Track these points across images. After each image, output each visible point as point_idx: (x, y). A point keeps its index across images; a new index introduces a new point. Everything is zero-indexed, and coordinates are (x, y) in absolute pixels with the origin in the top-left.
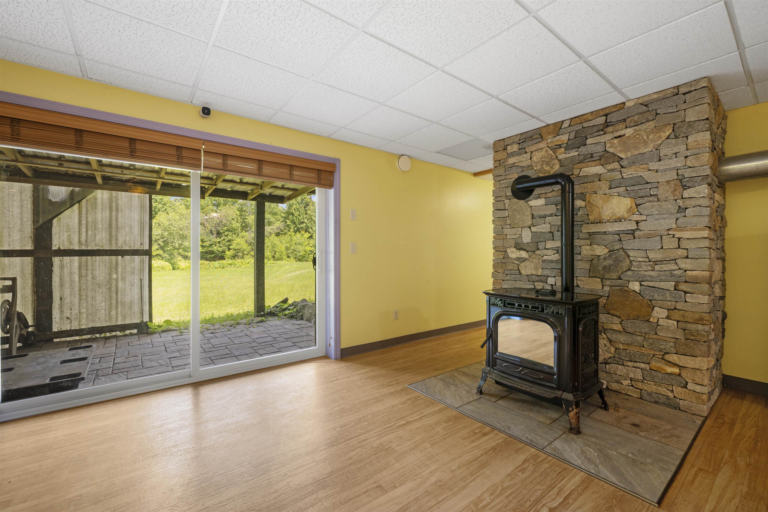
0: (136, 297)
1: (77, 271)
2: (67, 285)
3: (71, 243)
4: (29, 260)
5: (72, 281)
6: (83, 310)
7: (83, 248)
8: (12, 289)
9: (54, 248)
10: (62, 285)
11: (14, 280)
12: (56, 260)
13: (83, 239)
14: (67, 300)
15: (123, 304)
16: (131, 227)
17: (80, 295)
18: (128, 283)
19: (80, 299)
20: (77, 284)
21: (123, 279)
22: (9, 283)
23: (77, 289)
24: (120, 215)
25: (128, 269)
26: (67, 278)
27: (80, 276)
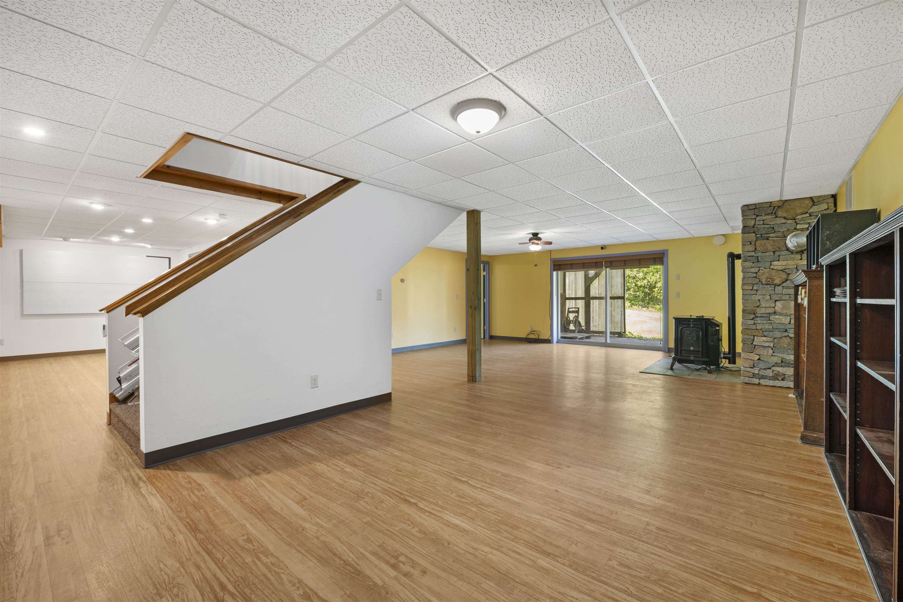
0: (620, 319)
1: (598, 306)
2: (595, 312)
3: (596, 294)
4: (583, 301)
5: (596, 310)
6: (600, 323)
7: (600, 296)
8: (577, 312)
9: (591, 296)
10: (593, 312)
11: (578, 308)
12: (591, 301)
13: (600, 292)
14: (595, 318)
15: (614, 322)
16: (617, 285)
17: (599, 317)
18: (616, 312)
19: (599, 318)
20: (598, 312)
21: (614, 310)
22: (577, 309)
23: (598, 313)
24: (613, 280)
25: (616, 306)
26: (594, 309)
27: (599, 308)
